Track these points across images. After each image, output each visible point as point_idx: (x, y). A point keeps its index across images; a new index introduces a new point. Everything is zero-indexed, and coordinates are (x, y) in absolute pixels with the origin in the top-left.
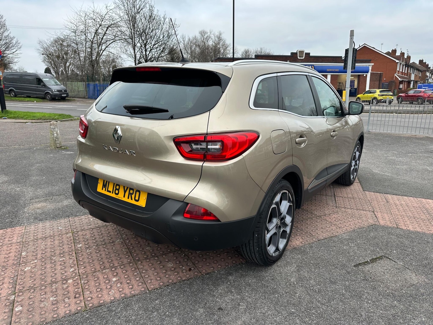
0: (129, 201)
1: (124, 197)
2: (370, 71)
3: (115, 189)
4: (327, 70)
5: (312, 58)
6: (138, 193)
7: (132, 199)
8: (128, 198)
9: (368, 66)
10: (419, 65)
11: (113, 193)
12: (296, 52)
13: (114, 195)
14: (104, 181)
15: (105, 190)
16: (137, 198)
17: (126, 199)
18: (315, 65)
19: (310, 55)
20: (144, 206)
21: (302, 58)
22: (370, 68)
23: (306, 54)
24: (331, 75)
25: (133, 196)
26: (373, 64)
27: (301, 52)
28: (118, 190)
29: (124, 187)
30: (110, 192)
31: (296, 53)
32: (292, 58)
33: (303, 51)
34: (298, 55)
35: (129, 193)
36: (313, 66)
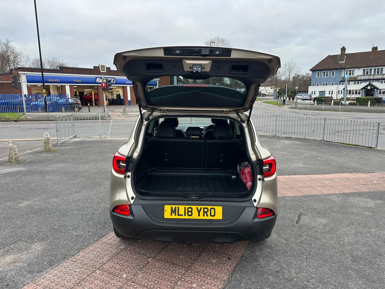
0: (206, 217)
1: (199, 215)
2: (158, 84)
3: (187, 211)
4: (126, 82)
5: (113, 72)
8: (204, 216)
9: (156, 80)
10: (183, 80)
11: (185, 215)
13: (187, 217)
14: (172, 208)
15: (175, 215)
16: (213, 214)
17: (201, 217)
18: (116, 78)
19: (111, 69)
20: (221, 218)
21: (104, 72)
22: (158, 82)
23: (107, 68)
24: (130, 87)
25: (209, 213)
26: (159, 79)
27: (103, 67)
28: (191, 212)
29: (197, 208)
30: (182, 215)
31: (99, 67)
32: (95, 71)
33: (104, 66)
34: (100, 69)
35: (204, 212)
36: (114, 79)
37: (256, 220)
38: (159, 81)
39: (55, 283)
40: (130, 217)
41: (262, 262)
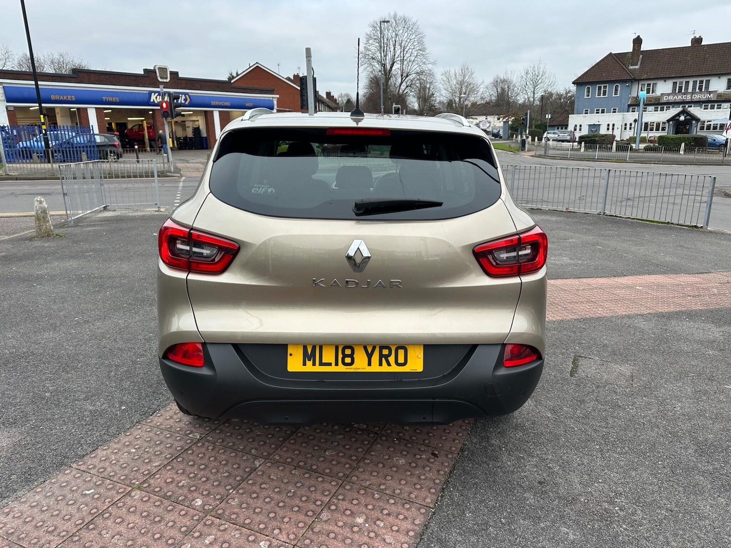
0: (385, 368)
1: (369, 364)
2: (276, 107)
3: (340, 356)
4: (212, 102)
5: (184, 82)
6: (401, 353)
7: (389, 364)
8: (381, 364)
9: (272, 99)
10: (327, 100)
11: (337, 364)
12: (153, 69)
13: (341, 368)
14: (305, 348)
15: (314, 364)
16: (401, 360)
17: (375, 368)
18: (190, 94)
19: (180, 76)
20: (420, 369)
21: (165, 81)
22: (275, 103)
23: (171, 73)
24: (219, 111)
25: (392, 359)
26: (278, 96)
27: (163, 70)
28: (352, 356)
29: (365, 348)
30: (330, 364)
31: (154, 71)
32: (148, 79)
33: (166, 69)
34: (158, 75)
35: (381, 356)
36: (187, 96)
37: (502, 372)
38: (278, 100)
39: (34, 523)
40: (205, 371)
41: (507, 461)
